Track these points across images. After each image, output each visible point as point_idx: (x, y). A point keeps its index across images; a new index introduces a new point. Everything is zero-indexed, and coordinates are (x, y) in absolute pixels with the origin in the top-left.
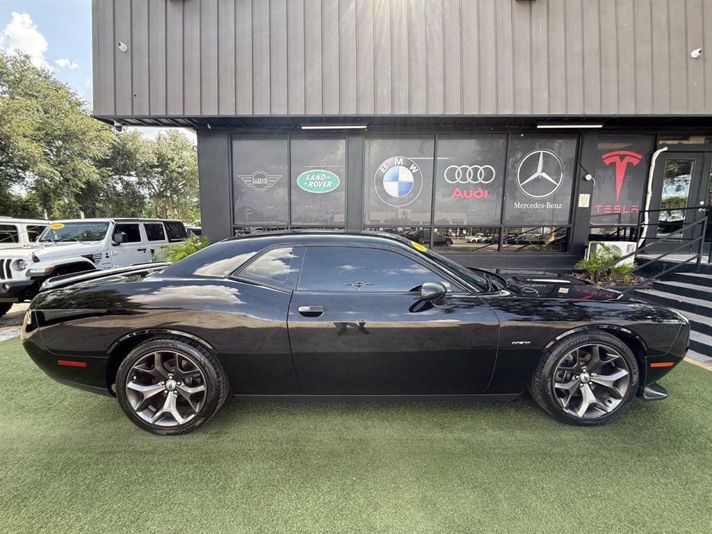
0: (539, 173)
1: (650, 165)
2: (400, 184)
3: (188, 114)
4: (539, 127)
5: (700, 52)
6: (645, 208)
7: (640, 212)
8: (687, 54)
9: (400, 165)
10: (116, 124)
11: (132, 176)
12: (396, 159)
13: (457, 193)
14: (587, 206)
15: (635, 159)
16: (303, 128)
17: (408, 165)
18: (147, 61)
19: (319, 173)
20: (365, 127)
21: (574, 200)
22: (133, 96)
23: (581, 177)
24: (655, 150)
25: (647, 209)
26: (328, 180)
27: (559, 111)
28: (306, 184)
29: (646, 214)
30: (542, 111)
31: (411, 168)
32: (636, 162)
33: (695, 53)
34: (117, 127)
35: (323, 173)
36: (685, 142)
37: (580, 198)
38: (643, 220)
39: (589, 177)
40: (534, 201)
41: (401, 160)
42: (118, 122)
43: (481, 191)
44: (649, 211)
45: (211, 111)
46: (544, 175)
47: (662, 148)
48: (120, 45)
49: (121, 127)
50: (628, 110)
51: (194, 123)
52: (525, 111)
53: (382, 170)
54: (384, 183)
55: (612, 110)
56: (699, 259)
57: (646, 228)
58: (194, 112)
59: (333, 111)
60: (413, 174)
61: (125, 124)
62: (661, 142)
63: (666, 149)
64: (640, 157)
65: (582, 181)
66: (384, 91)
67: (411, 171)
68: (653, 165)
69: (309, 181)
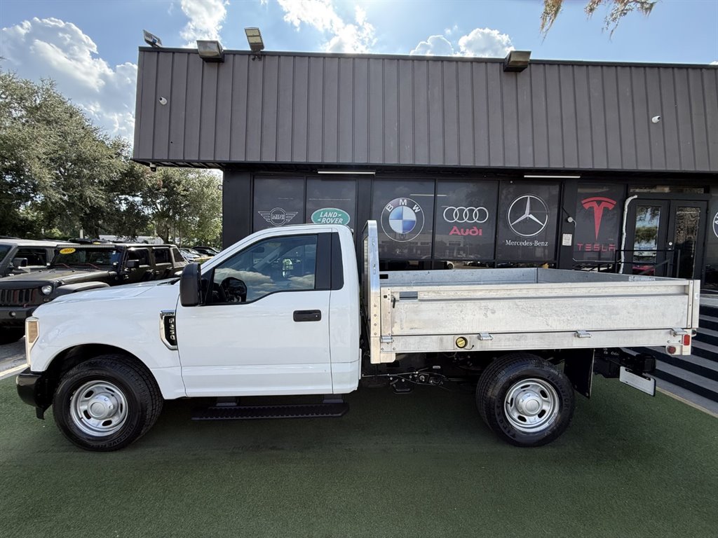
0: (527, 214)
1: (623, 210)
2: (404, 222)
3: (218, 159)
4: (525, 176)
5: (659, 118)
6: (621, 247)
7: (616, 251)
8: (649, 120)
9: (404, 205)
10: (152, 166)
11: (138, 196)
12: (401, 200)
13: (455, 231)
14: (570, 244)
15: (611, 204)
16: (319, 172)
17: (411, 205)
18: (184, 113)
19: (332, 211)
20: (374, 173)
21: (559, 239)
22: (170, 142)
23: (564, 219)
24: (627, 198)
25: (623, 248)
26: (340, 217)
27: (542, 164)
28: (319, 220)
29: (622, 253)
30: (527, 164)
31: (414, 208)
32: (611, 207)
33: (655, 119)
34: (152, 168)
35: (335, 211)
36: (653, 191)
37: (564, 238)
38: (620, 258)
39: (570, 220)
40: (524, 239)
41: (405, 200)
42: (153, 163)
43: (475, 229)
44: (624, 251)
45: (239, 157)
46: (531, 216)
47: (633, 195)
48: (161, 99)
49: (155, 168)
50: (601, 165)
52: (512, 164)
53: (388, 209)
54: (390, 221)
55: (587, 165)
57: (623, 264)
58: (224, 159)
59: (346, 160)
60: (416, 213)
61: (159, 166)
62: (632, 190)
63: (636, 197)
64: (615, 203)
65: (564, 223)
66: (392, 143)
67: (414, 211)
68: (626, 210)
69: (322, 218)
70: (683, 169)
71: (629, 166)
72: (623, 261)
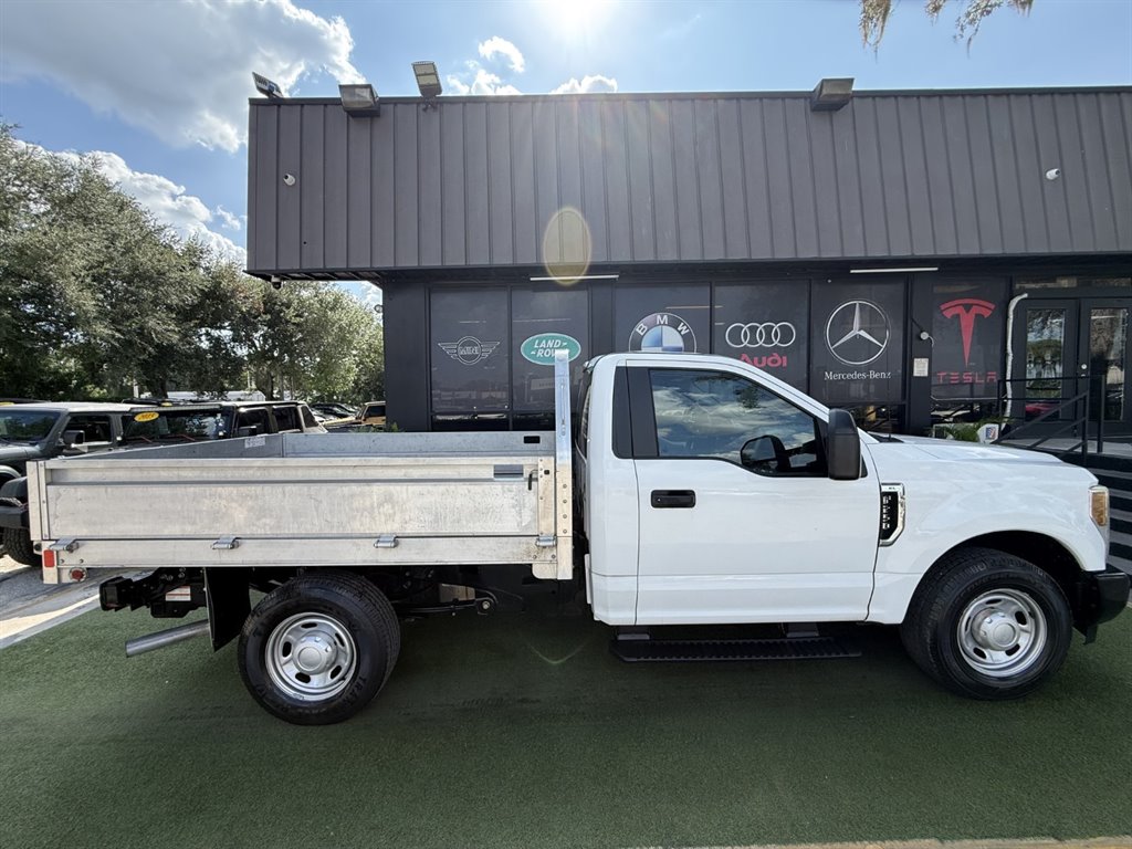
0: (857, 330)
1: (1007, 317)
2: (666, 349)
3: (378, 265)
4: (852, 271)
5: (1057, 173)
6: (1005, 376)
7: (999, 381)
8: (1042, 176)
9: (664, 324)
10: (274, 280)
11: (224, 328)
12: (659, 317)
14: (926, 374)
15: (986, 309)
16: (532, 279)
17: (674, 324)
18: (322, 196)
19: (553, 338)
20: (617, 276)
21: (908, 367)
22: (302, 243)
23: (915, 333)
24: (1012, 298)
25: (1008, 377)
26: (564, 346)
27: (878, 252)
28: (533, 353)
29: (1008, 384)
30: (855, 252)
31: (679, 329)
32: (987, 314)
33: (1051, 174)
34: (274, 284)
35: (558, 338)
36: (1050, 285)
37: (915, 364)
38: (1005, 392)
39: (925, 336)
40: (851, 369)
41: (665, 317)
42: (276, 276)
43: (777, 356)
44: (1010, 381)
45: (409, 261)
46: (863, 333)
47: (1021, 294)
48: (287, 177)
49: (279, 284)
50: (970, 248)
51: (382, 276)
52: (832, 252)
53: (640, 332)
54: (643, 349)
55: (948, 249)
56: (1085, 448)
57: (1010, 402)
58: (385, 262)
59: (574, 258)
60: (682, 336)
61: (284, 279)
62: (1017, 286)
63: (1025, 295)
64: (993, 307)
65: (915, 342)
66: (643, 230)
67: (680, 332)
68: (1011, 317)
69: (537, 350)
70: (1099, 250)
71: (1015, 248)
72: (1010, 397)
